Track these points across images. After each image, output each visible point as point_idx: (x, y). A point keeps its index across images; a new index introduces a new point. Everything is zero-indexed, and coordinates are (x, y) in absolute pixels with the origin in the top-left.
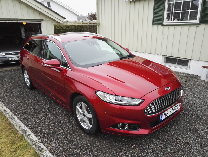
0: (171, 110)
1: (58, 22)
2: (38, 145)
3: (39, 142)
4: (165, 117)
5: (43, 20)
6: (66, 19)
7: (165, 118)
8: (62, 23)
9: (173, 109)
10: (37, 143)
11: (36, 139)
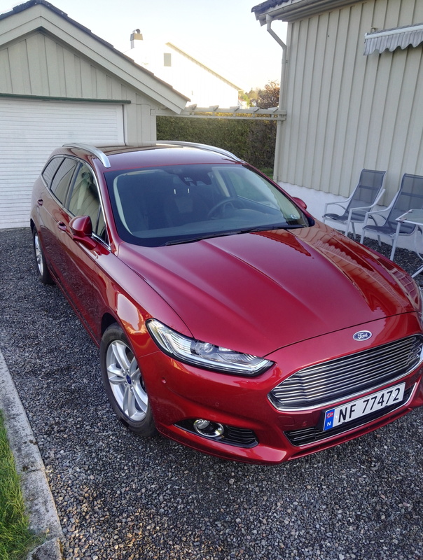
0: (368, 401)
1: (167, 109)
2: (25, 450)
3: (31, 442)
4: (342, 421)
5: (129, 102)
6: (190, 101)
7: (343, 423)
8: (178, 111)
9: (375, 398)
10: (25, 443)
11: (29, 431)
